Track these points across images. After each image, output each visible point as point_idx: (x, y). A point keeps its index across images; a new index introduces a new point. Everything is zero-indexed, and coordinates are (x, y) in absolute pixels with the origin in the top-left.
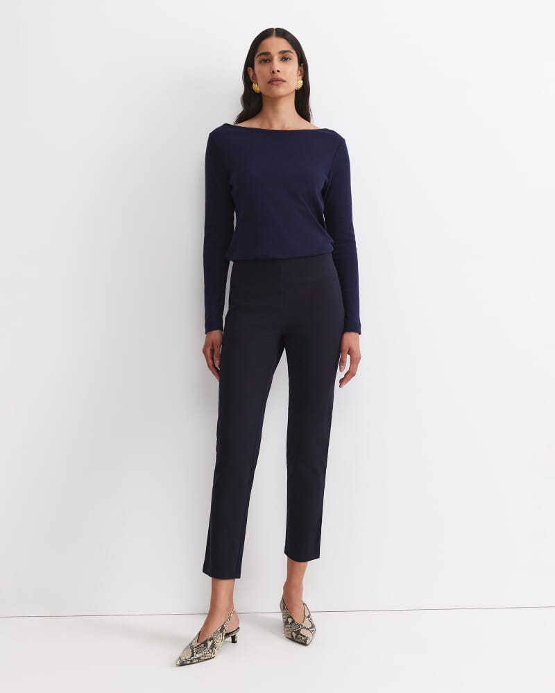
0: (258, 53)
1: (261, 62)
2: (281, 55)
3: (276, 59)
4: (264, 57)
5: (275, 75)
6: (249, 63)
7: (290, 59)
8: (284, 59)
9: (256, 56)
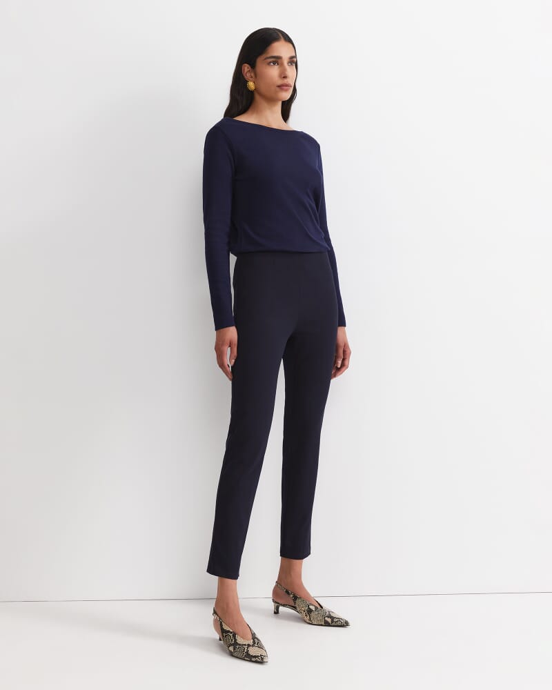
0: (267, 56)
2: (289, 60)
3: (286, 64)
5: (286, 81)
9: (263, 57)
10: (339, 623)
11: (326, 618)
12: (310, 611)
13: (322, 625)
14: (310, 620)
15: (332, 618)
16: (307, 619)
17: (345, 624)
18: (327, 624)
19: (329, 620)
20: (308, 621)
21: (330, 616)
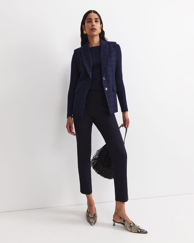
0: (87, 19)
1: (88, 22)
2: (95, 20)
3: (94, 21)
4: (89, 20)
5: (93, 27)
6: (83, 23)
7: (98, 22)
8: (96, 21)
9: (86, 20)
10: (143, 232)
11: (138, 230)
12: (131, 227)
13: (136, 233)
14: (131, 230)
15: (141, 230)
16: (130, 230)
17: (146, 232)
18: (138, 232)
19: (139, 231)
20: (130, 231)
21: (139, 229)
